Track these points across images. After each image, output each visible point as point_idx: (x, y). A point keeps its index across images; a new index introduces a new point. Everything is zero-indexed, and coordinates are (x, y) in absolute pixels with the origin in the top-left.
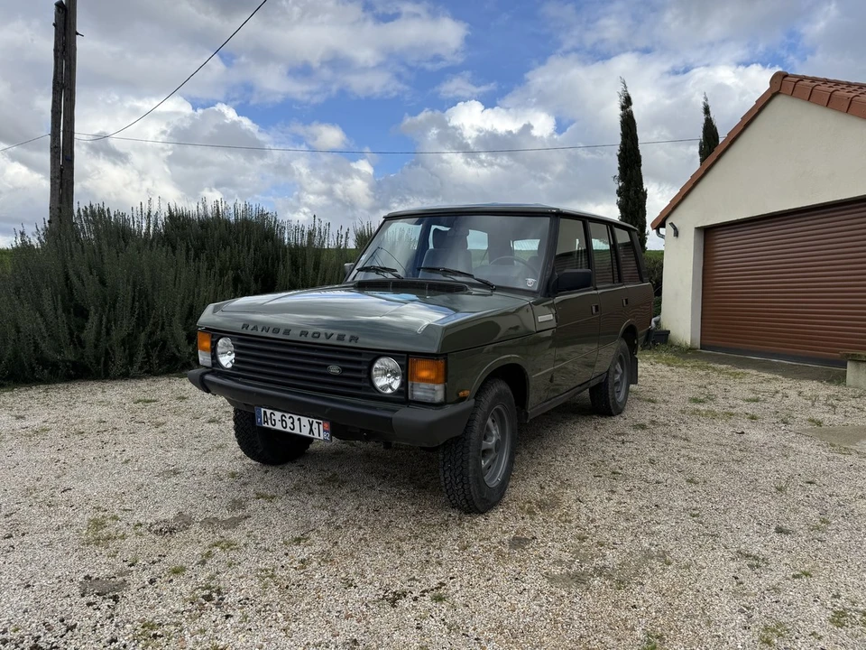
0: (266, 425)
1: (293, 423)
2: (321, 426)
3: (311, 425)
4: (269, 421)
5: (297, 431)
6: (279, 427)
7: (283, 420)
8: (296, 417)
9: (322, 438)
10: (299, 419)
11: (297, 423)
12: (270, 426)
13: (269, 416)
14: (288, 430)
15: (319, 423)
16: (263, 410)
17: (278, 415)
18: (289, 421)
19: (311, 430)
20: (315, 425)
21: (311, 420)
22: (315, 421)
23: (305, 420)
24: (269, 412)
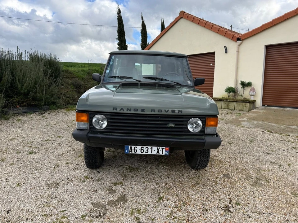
0: (131, 153)
1: (147, 150)
2: (164, 150)
3: (158, 150)
4: (133, 151)
5: (150, 153)
6: (139, 152)
7: (141, 149)
8: (149, 147)
9: (164, 154)
10: (152, 148)
11: (150, 150)
12: (133, 153)
13: (133, 148)
14: (144, 153)
15: (163, 148)
16: (130, 146)
17: (139, 148)
18: (145, 150)
19: (158, 152)
20: (161, 149)
21: (158, 147)
22: (161, 147)
23: (155, 148)
24: (133, 147)
